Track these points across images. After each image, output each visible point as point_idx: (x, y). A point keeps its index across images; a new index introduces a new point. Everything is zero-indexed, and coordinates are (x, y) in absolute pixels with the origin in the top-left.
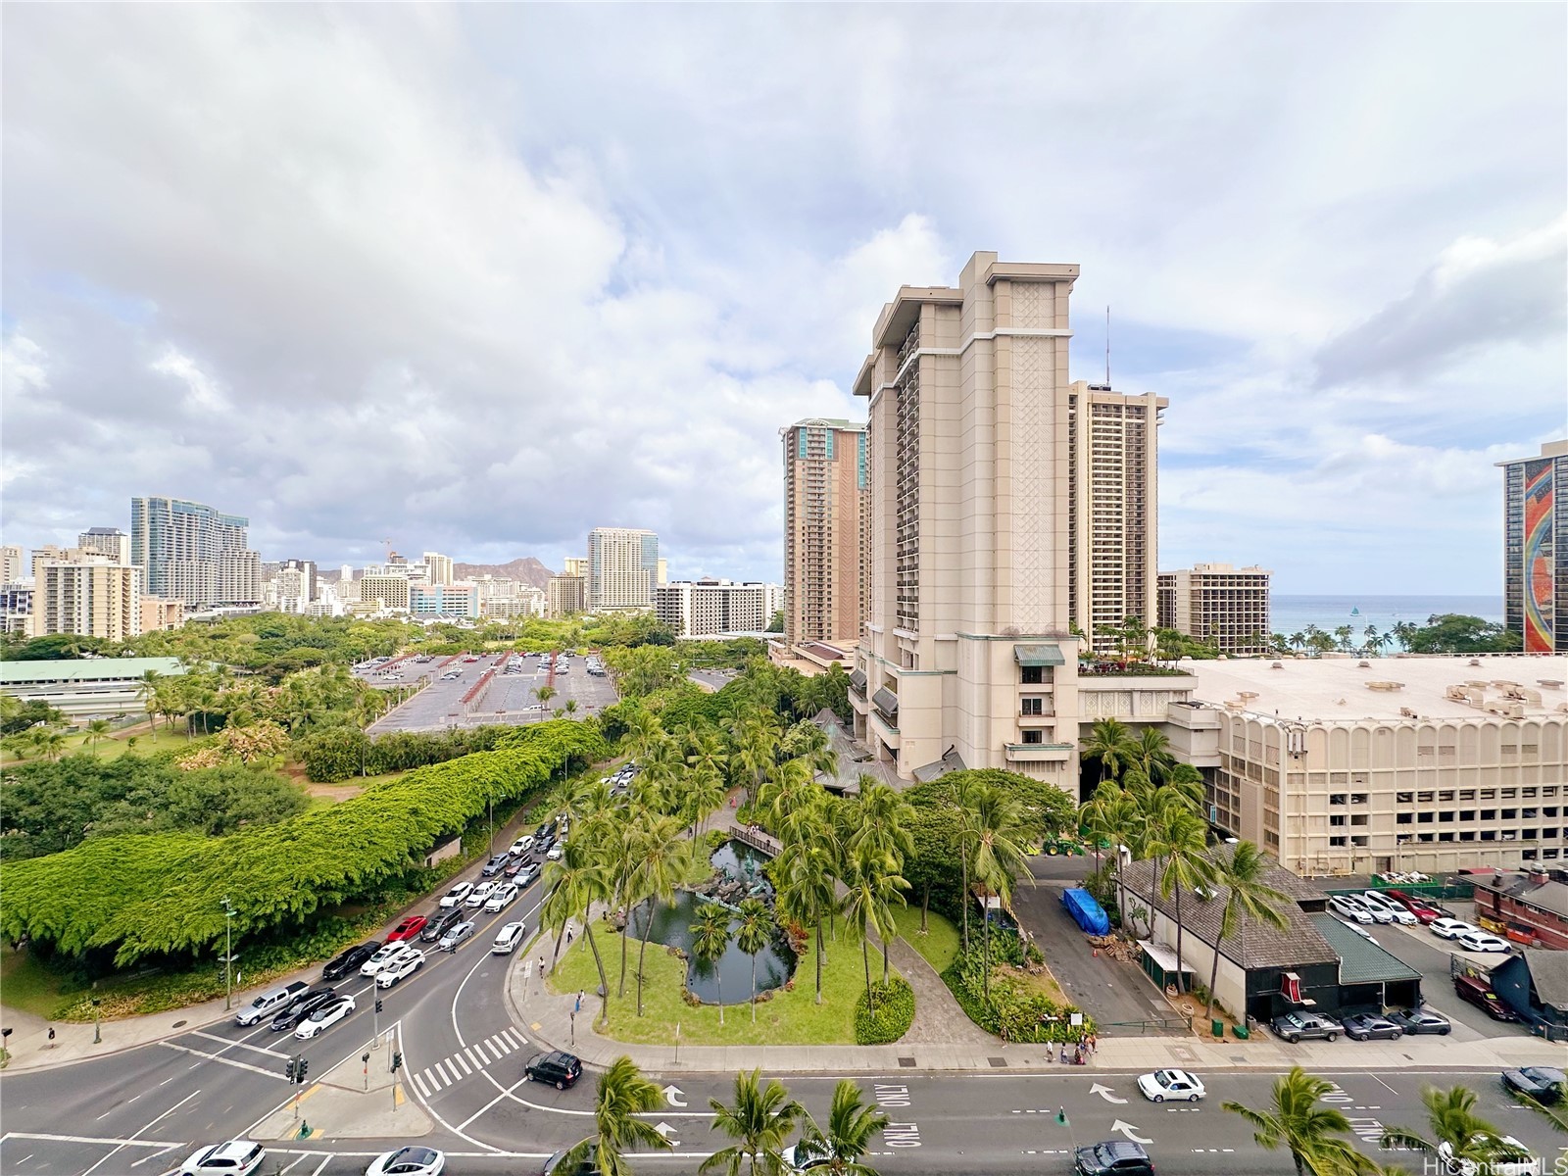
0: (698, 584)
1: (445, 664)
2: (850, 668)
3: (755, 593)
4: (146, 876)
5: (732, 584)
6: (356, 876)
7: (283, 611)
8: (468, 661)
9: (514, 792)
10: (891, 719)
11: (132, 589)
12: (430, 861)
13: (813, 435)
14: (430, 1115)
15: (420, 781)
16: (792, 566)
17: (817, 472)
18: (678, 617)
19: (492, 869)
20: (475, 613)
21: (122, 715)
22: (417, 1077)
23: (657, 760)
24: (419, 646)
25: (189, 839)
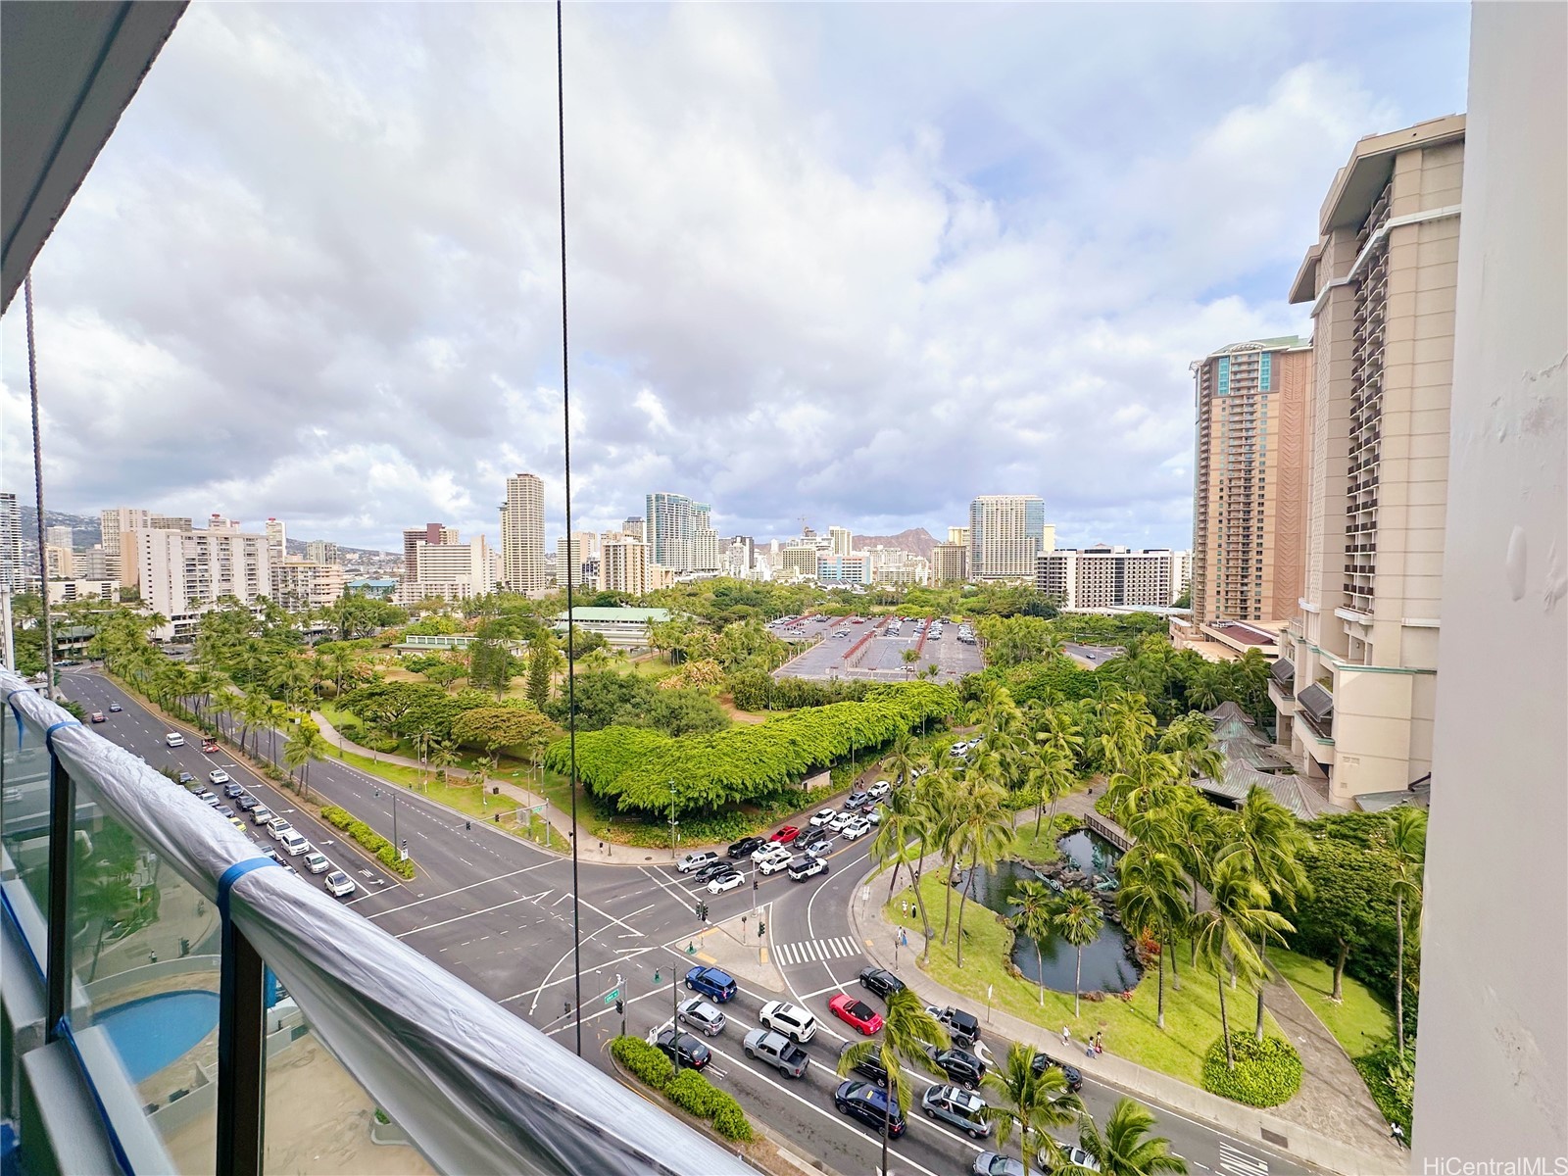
0: (1086, 552)
1: (838, 623)
2: (1276, 656)
3: (1159, 561)
4: (634, 755)
5: (1129, 551)
6: (749, 784)
7: (732, 576)
8: (856, 623)
9: (874, 741)
10: (1323, 726)
11: (646, 559)
12: (806, 785)
13: (1240, 364)
14: (783, 980)
15: (801, 719)
16: (1205, 529)
17: (1246, 409)
18: (1060, 587)
19: (853, 804)
20: (868, 579)
21: (638, 647)
22: (778, 947)
23: (1000, 730)
24: (821, 608)
25: (658, 736)
